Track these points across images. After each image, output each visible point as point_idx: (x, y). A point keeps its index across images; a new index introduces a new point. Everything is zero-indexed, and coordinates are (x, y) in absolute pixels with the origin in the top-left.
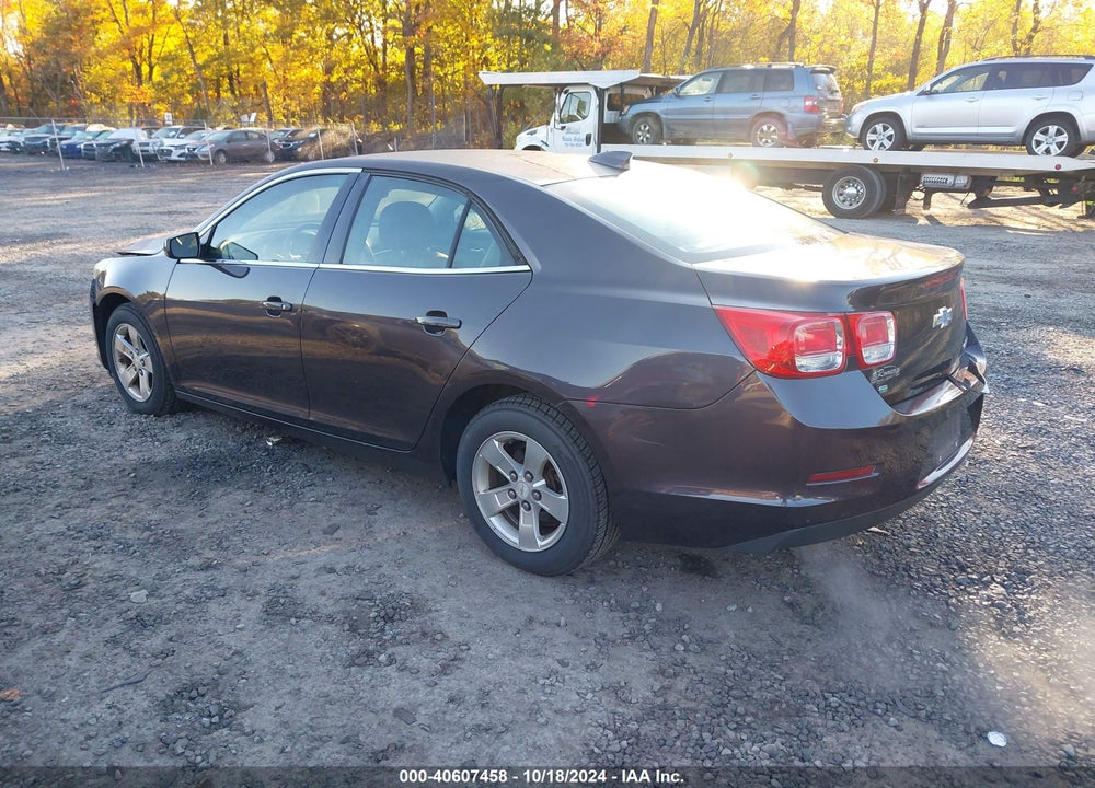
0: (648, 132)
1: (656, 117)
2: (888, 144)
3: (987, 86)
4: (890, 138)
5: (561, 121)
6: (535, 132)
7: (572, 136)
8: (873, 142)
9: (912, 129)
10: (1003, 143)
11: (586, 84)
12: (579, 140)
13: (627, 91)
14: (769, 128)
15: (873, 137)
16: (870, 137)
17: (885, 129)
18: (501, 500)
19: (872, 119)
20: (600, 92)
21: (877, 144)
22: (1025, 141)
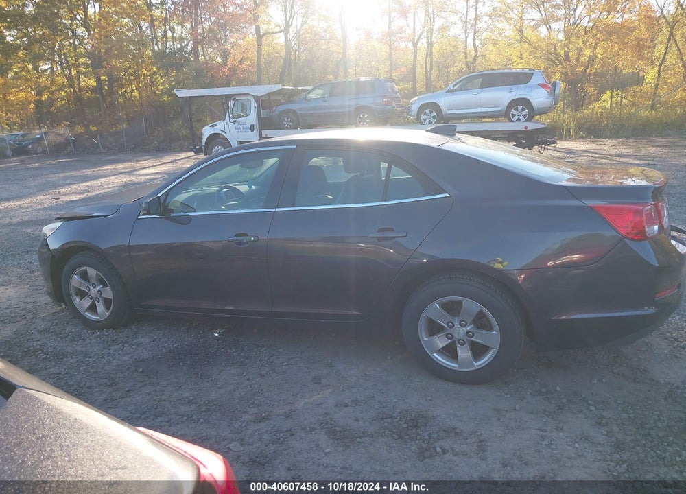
0: (290, 121)
1: (294, 112)
2: (433, 121)
3: (482, 86)
4: (434, 117)
5: (233, 117)
6: (216, 125)
7: (241, 126)
8: (425, 120)
9: (445, 111)
10: (495, 116)
11: (248, 94)
12: (246, 128)
13: (273, 98)
14: (364, 116)
15: (424, 117)
16: (423, 117)
17: (431, 112)
18: (441, 342)
19: (423, 108)
20: (257, 99)
21: (428, 121)
22: (506, 115)
